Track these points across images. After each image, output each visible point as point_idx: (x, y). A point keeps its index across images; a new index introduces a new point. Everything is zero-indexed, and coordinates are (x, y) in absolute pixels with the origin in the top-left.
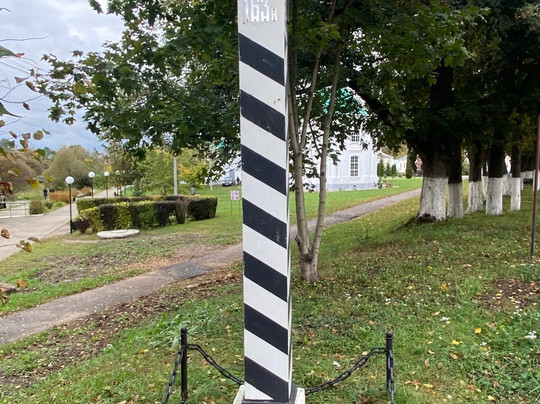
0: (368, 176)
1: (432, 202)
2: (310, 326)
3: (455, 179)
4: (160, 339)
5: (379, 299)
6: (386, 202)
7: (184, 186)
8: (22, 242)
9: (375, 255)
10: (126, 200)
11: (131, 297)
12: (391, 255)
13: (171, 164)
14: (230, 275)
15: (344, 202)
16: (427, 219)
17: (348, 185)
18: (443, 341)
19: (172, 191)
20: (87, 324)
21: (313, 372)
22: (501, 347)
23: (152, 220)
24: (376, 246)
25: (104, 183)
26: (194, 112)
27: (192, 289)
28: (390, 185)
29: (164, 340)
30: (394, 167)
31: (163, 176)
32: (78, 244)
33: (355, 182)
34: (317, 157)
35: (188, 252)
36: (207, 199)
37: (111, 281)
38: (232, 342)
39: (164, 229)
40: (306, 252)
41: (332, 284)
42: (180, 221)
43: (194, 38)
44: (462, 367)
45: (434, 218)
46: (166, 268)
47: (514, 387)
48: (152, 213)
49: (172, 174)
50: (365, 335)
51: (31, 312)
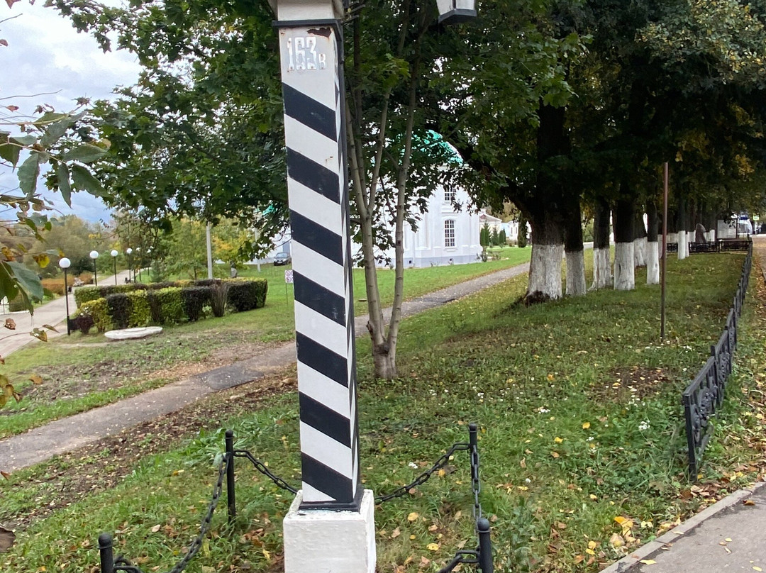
0: (468, 246)
1: (545, 276)
2: (385, 431)
3: (574, 246)
4: (198, 457)
5: (472, 396)
6: (490, 279)
7: (221, 266)
8: (36, 330)
9: (470, 344)
10: (142, 287)
11: (155, 414)
12: (490, 343)
13: (203, 237)
14: (286, 381)
15: (437, 281)
16: (538, 298)
17: (442, 259)
18: (543, 439)
19: (205, 274)
20: (97, 451)
21: (387, 480)
22: (611, 442)
23: (179, 313)
24: (473, 334)
25: (111, 266)
26: (232, 170)
27: (236, 400)
28: (497, 257)
29: (204, 457)
30: (503, 233)
31: (192, 254)
32: (79, 349)
33: (450, 255)
34: (392, 223)
35: (230, 354)
36: (253, 283)
37: (127, 395)
38: (289, 455)
39: (196, 325)
40: (381, 342)
41: (414, 381)
42: (218, 313)
43: (229, 77)
44: (563, 466)
45: (548, 297)
46: (200, 376)
47: (619, 483)
48: (178, 304)
49: (205, 251)
50: (451, 437)
51: (22, 439)
